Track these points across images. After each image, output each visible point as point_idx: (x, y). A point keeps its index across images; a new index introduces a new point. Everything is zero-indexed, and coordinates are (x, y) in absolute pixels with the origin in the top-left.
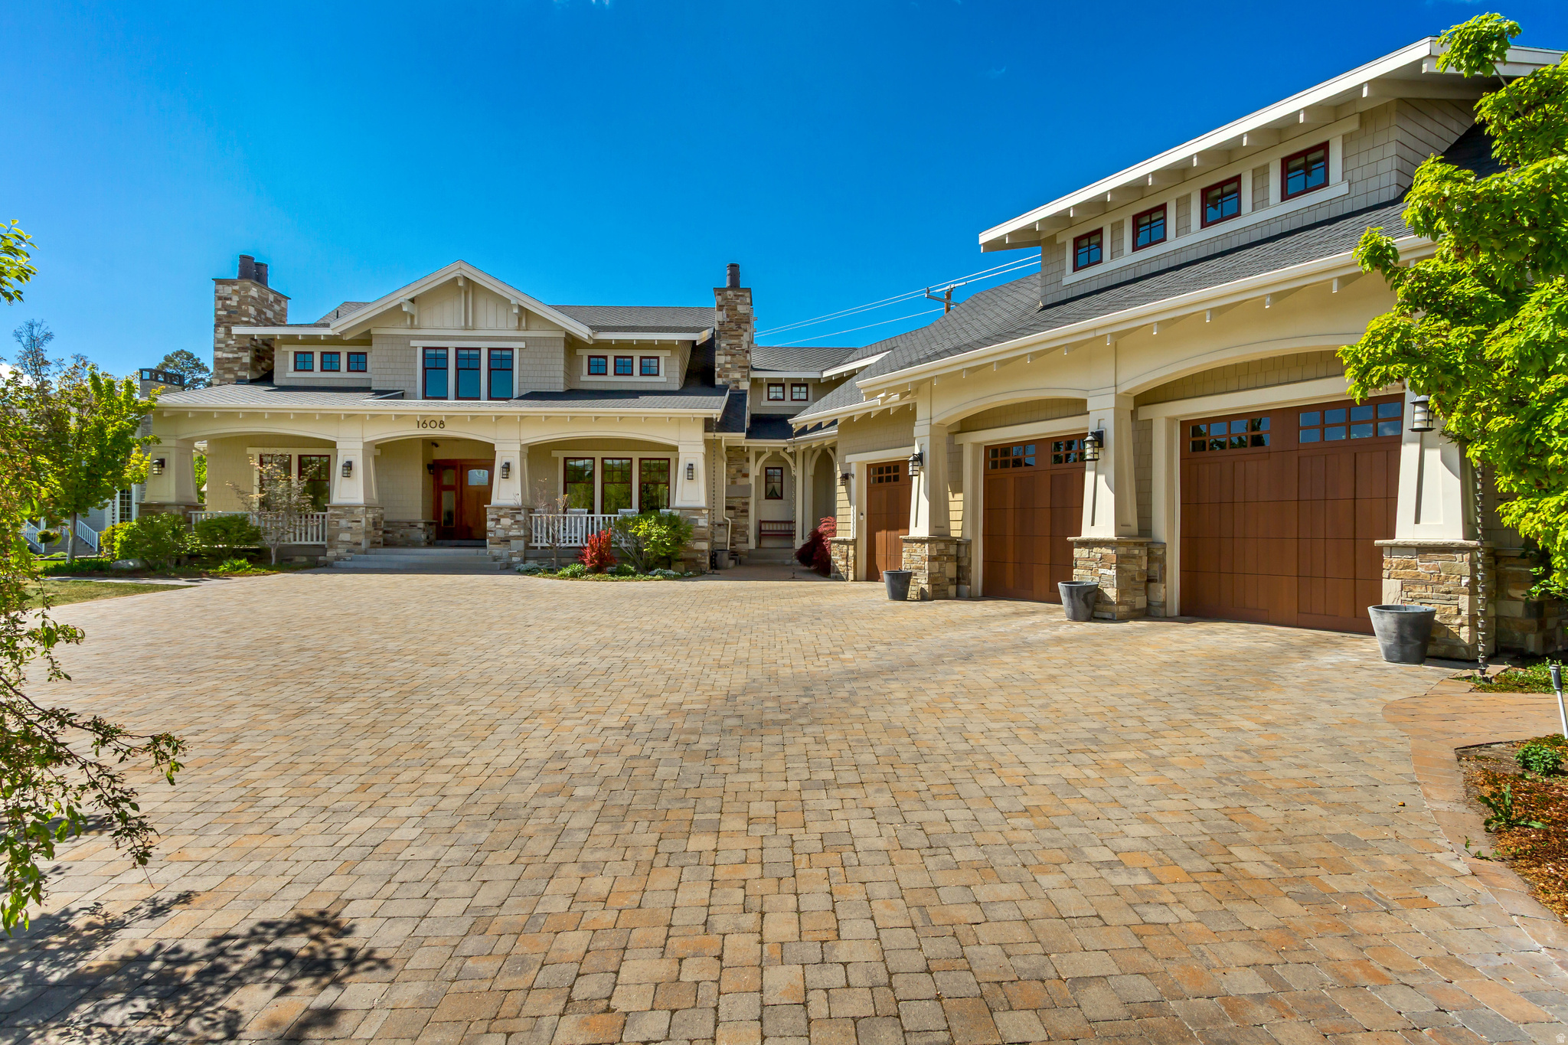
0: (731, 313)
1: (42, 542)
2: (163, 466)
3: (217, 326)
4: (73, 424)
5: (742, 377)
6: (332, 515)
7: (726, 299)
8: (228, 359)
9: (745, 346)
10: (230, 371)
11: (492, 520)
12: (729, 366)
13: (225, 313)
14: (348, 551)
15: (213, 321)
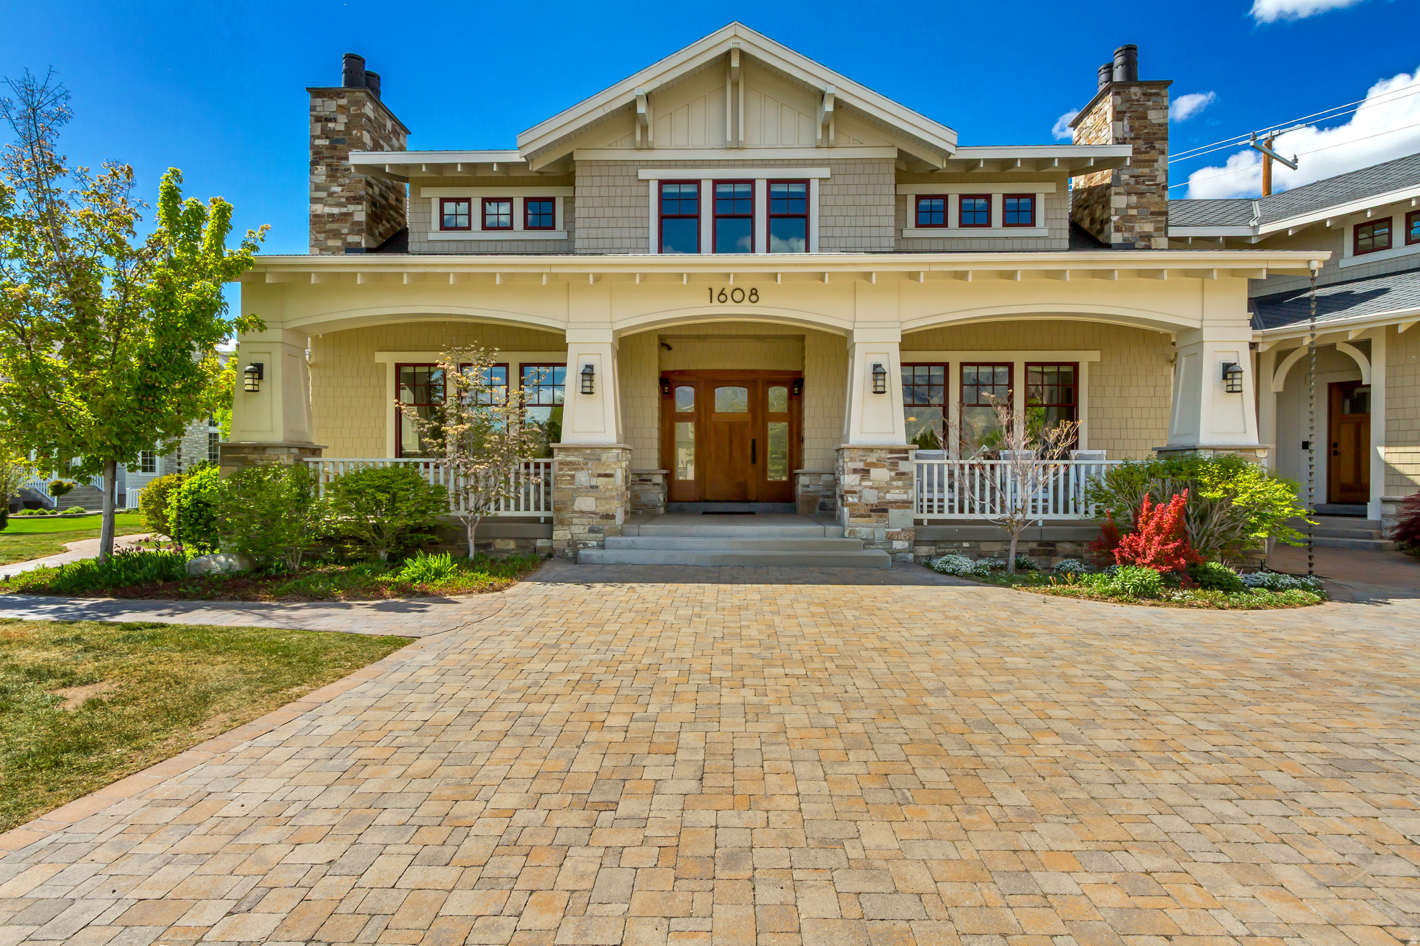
0: (1137, 124)
1: (54, 494)
2: (261, 378)
3: (314, 163)
4: (108, 290)
5: (1157, 229)
6: (561, 463)
7: (1130, 100)
8: (332, 215)
9: (1161, 179)
10: (336, 234)
11: (855, 471)
12: (1133, 212)
13: (327, 142)
14: (592, 531)
15: (309, 156)
